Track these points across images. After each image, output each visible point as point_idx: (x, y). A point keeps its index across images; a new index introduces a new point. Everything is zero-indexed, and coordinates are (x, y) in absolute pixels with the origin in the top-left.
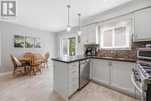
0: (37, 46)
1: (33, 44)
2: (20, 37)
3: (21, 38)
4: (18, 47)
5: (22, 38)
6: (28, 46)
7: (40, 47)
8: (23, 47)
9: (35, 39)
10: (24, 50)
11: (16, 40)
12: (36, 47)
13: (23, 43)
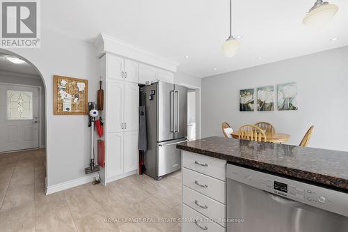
0: (286, 107)
1: (274, 101)
2: (247, 91)
3: (249, 93)
4: (244, 110)
5: (251, 91)
6: (263, 107)
7: (294, 108)
8: (253, 110)
9: (280, 88)
10: (255, 117)
11: (243, 98)
12: (283, 109)
13: (252, 102)
